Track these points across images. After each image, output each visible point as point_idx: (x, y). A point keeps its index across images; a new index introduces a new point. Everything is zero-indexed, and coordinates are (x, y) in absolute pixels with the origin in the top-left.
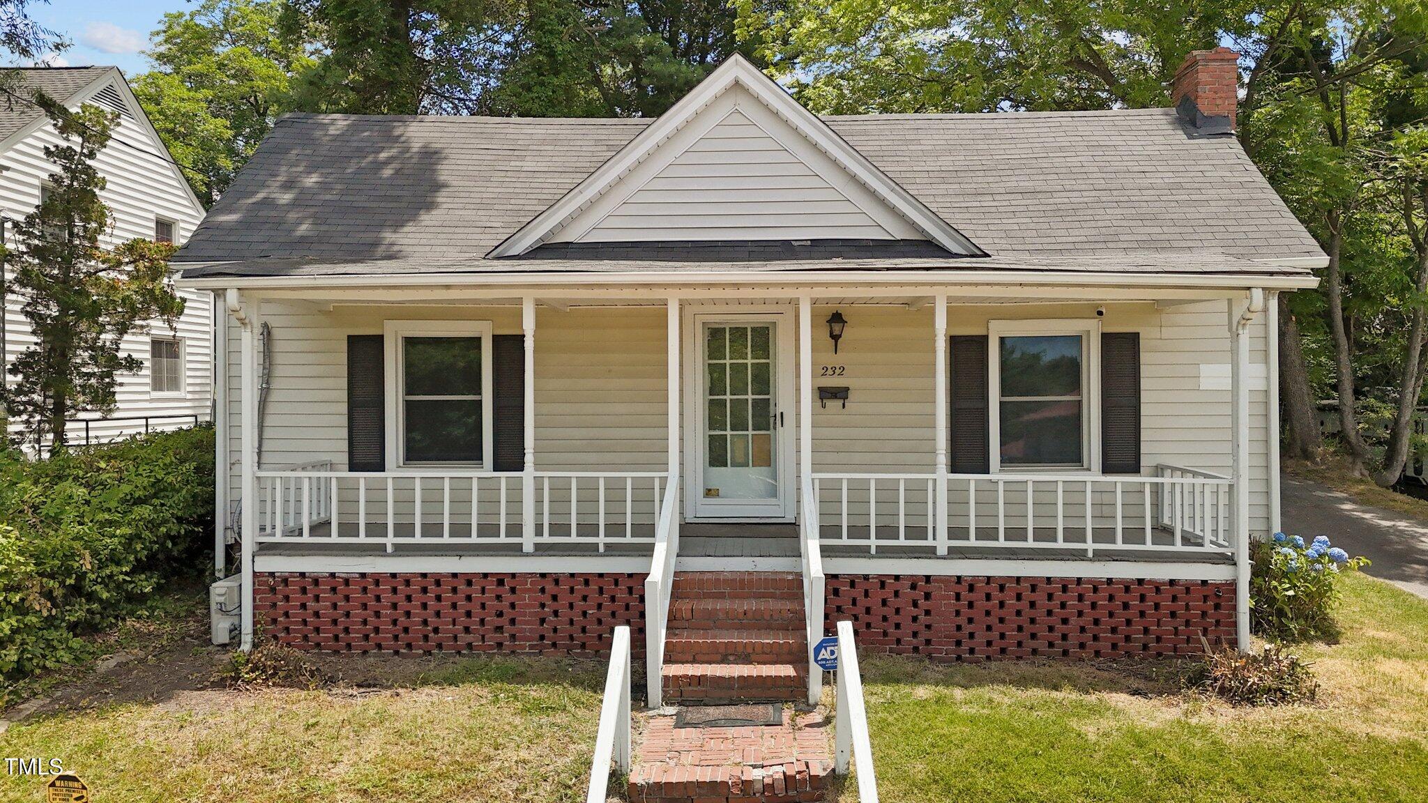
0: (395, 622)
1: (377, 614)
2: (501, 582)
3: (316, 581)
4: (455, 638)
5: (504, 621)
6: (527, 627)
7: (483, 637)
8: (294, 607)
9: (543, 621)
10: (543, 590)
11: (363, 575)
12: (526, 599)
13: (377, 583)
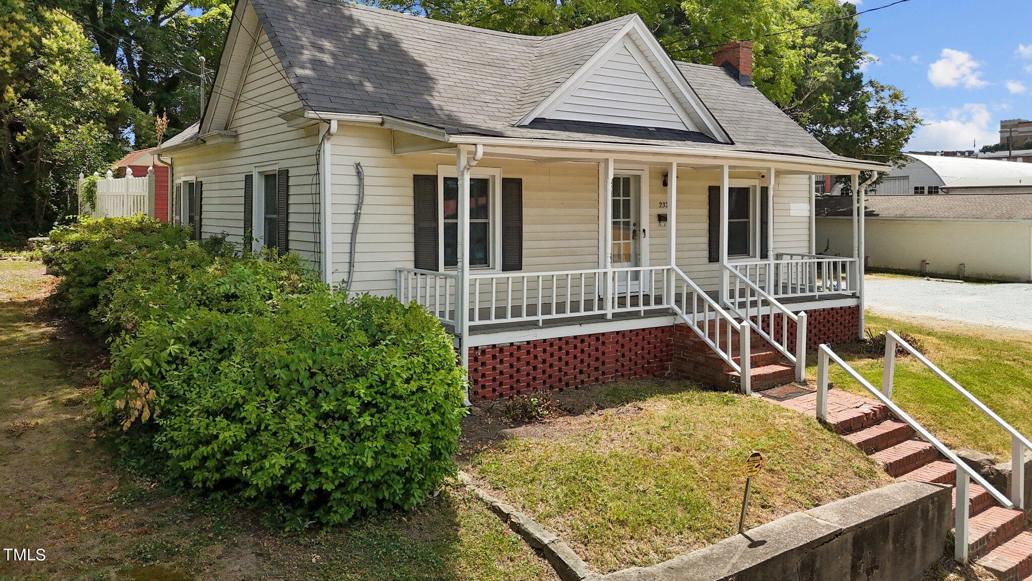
0: (544, 372)
1: (535, 368)
2: (598, 339)
3: (501, 350)
4: (575, 377)
5: (599, 364)
6: (610, 366)
7: (589, 375)
8: (488, 370)
9: (617, 360)
10: (617, 342)
11: (528, 342)
12: (610, 348)
13: (535, 347)
